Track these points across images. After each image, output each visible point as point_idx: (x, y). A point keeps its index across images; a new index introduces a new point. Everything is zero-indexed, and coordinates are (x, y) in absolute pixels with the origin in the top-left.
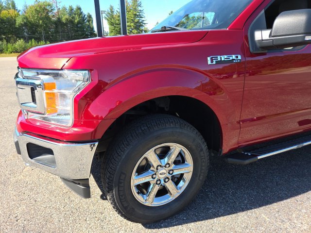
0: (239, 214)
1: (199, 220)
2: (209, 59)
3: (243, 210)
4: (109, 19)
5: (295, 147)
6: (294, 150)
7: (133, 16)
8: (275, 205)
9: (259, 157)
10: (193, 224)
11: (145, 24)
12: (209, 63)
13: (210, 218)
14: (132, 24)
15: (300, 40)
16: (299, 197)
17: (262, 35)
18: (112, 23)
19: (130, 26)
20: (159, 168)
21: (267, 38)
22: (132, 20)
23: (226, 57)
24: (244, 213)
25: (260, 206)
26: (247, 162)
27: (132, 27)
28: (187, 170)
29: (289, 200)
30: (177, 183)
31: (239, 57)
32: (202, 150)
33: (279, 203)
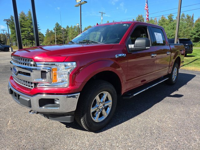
0: (130, 120)
1: (116, 125)
2: (116, 56)
3: (131, 118)
4: (10, 25)
5: (144, 90)
6: (144, 91)
7: (30, 24)
8: (142, 114)
9: (134, 95)
10: (115, 127)
11: (39, 29)
12: (116, 57)
13: (121, 123)
14: (29, 29)
15: (144, 49)
16: (149, 110)
17: (131, 46)
18: (13, 27)
19: (28, 30)
20: (100, 103)
21: (133, 47)
22: (29, 26)
23: (121, 55)
24: (132, 119)
25: (137, 115)
26: (130, 97)
27: (30, 31)
28: (110, 103)
29: (146, 111)
30: (106, 110)
31: (125, 55)
32: (115, 94)
33: (143, 113)
